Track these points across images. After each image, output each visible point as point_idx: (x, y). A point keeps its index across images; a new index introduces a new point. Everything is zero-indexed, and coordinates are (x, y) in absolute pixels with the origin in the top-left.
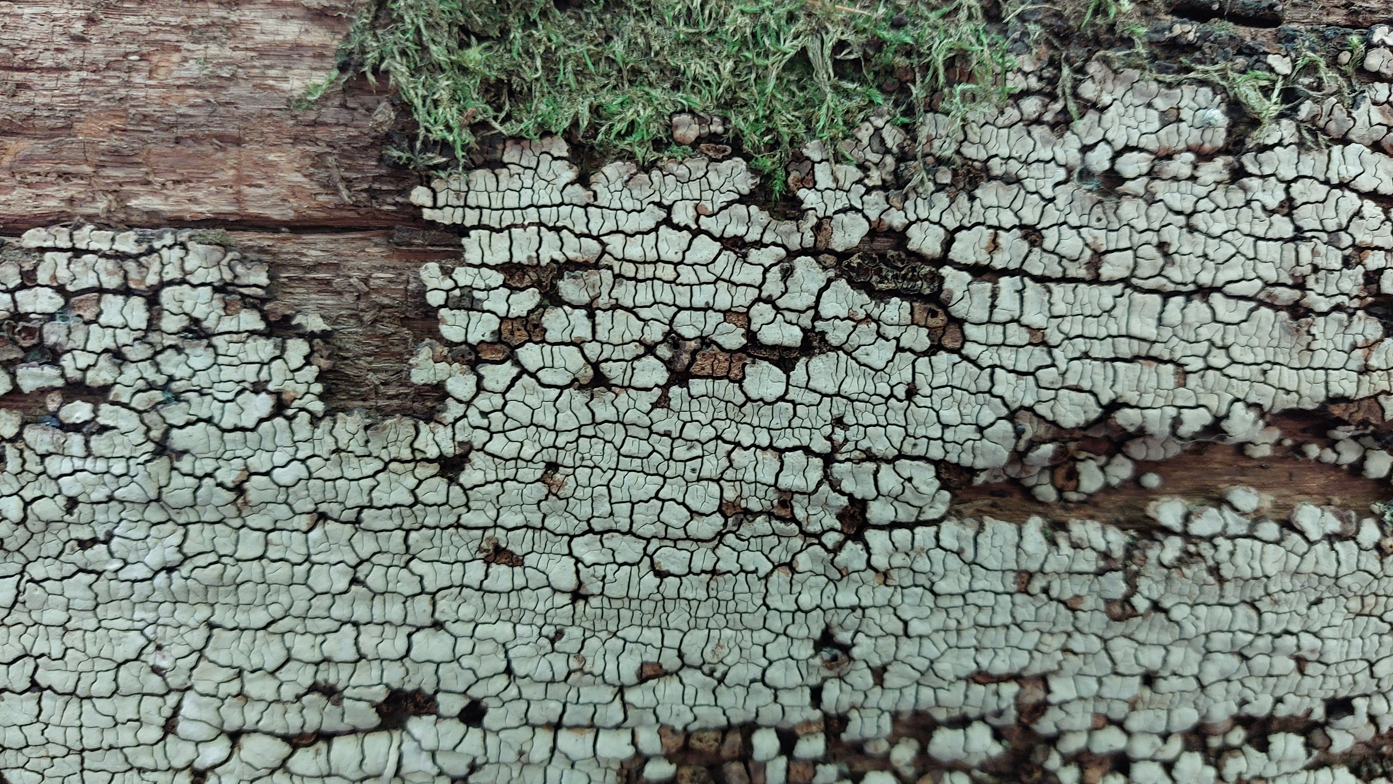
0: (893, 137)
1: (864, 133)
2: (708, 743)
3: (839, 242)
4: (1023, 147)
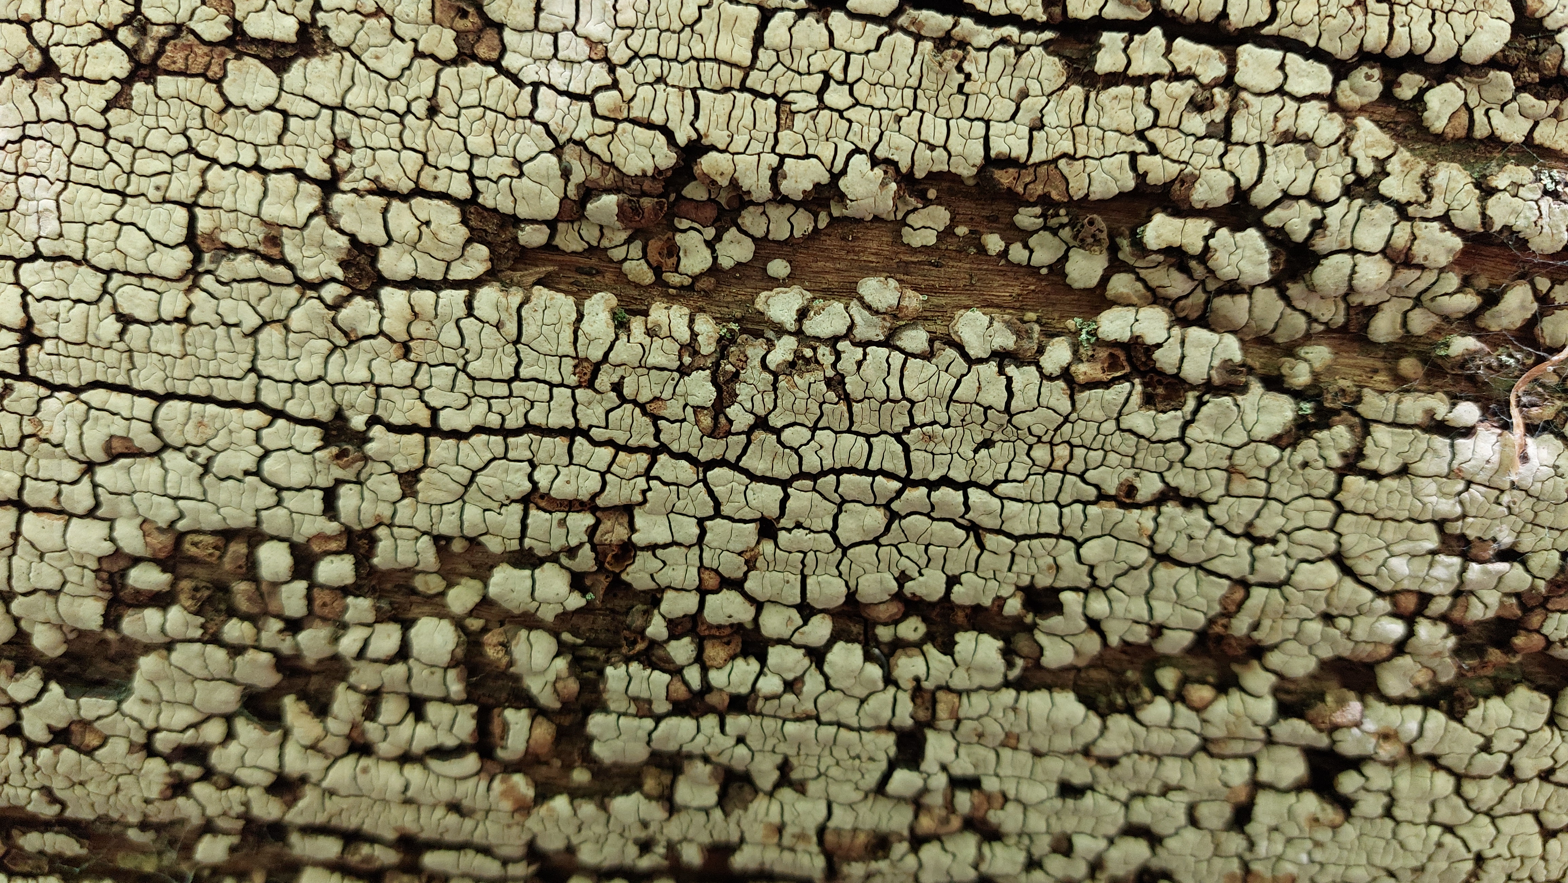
2: (206, 547)
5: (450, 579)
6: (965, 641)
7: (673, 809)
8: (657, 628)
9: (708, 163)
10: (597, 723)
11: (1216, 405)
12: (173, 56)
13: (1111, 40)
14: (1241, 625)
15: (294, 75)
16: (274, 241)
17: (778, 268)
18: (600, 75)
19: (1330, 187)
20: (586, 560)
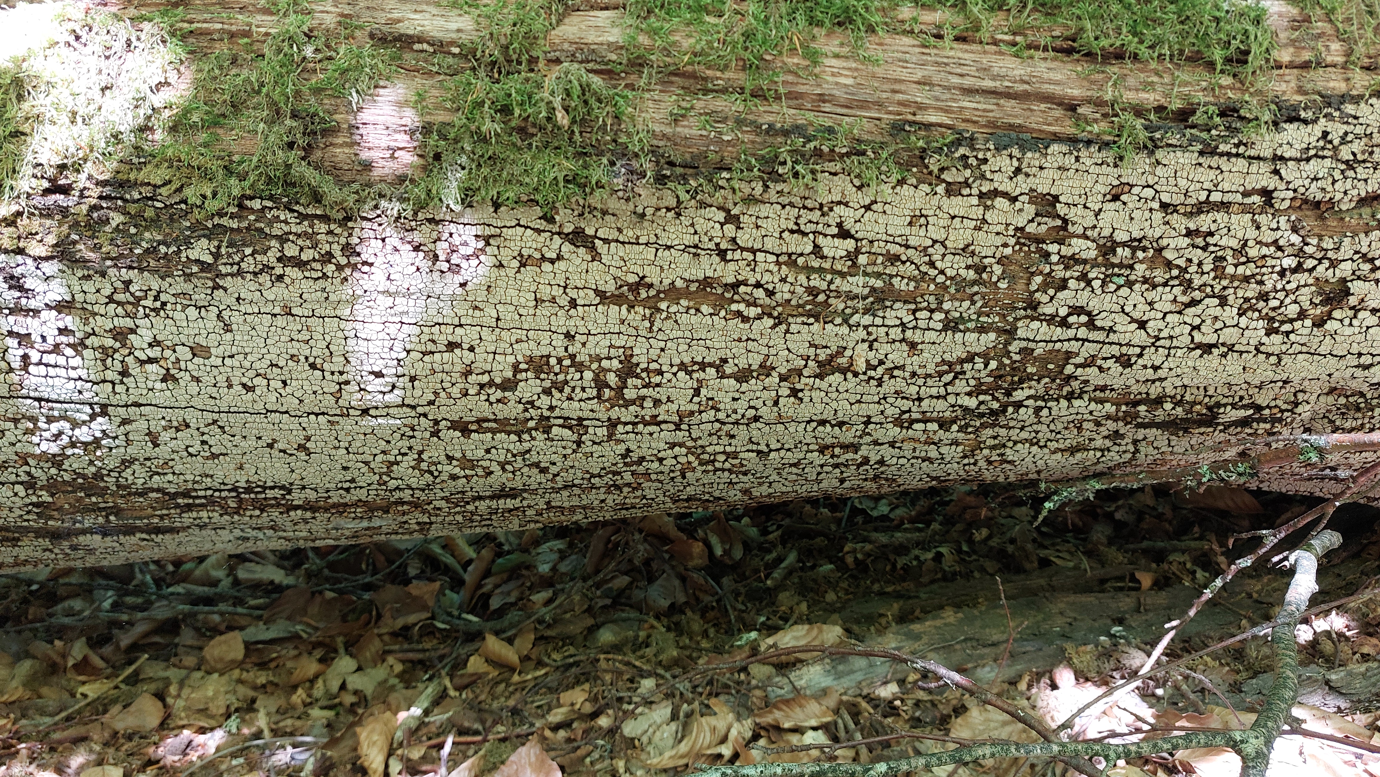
0: (581, 202)
1: (573, 200)
2: (537, 360)
3: (566, 231)
4: (618, 205)
5: (591, 363)
6: (708, 369)
7: (643, 408)
8: (639, 371)
9: (646, 280)
10: (625, 391)
11: (757, 322)
12: (529, 262)
13: (729, 253)
14: (768, 364)
15: (556, 265)
16: (554, 298)
17: (662, 295)
18: (622, 263)
19: (776, 280)
20: (623, 358)
